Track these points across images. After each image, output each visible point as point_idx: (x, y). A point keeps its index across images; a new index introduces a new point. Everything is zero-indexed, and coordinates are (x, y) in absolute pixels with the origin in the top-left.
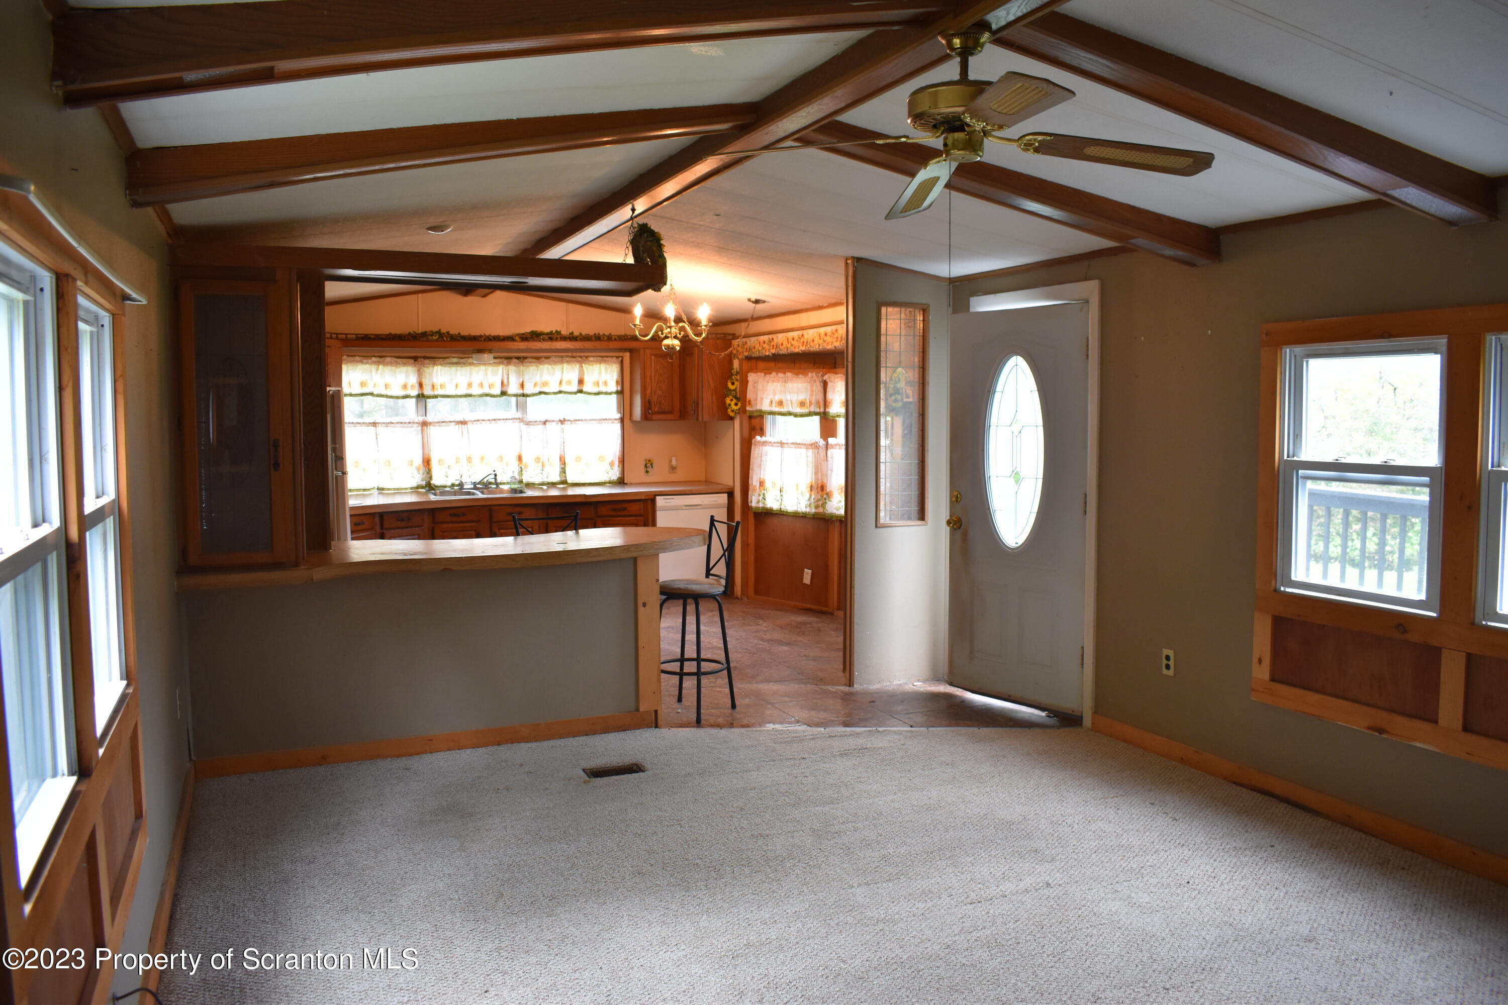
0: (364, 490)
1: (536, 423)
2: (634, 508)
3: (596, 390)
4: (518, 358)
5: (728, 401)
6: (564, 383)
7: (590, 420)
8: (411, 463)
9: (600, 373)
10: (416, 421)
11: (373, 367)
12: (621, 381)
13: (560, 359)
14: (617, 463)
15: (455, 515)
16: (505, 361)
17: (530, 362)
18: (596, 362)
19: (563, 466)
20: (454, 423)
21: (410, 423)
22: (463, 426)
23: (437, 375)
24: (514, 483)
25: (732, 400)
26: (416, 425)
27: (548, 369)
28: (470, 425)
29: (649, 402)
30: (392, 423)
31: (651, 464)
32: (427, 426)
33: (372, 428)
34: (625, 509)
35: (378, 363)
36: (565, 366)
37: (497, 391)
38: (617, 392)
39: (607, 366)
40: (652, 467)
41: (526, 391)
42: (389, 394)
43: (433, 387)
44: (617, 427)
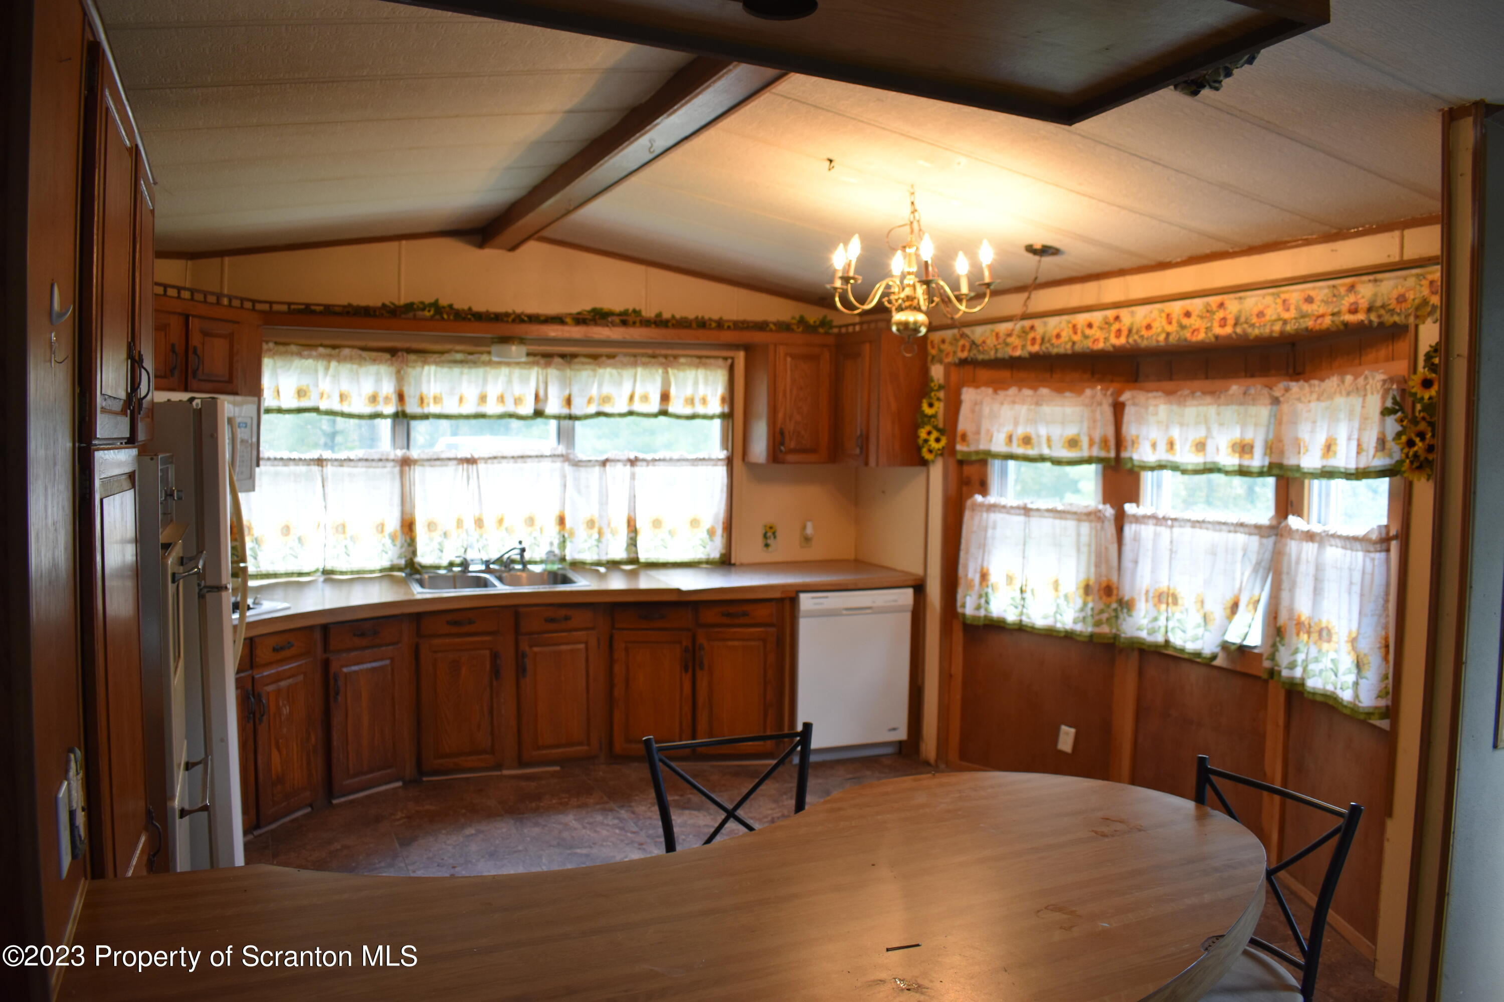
0: (300, 574)
1: (589, 464)
2: (762, 613)
3: (688, 411)
4: (563, 356)
5: (923, 434)
6: (636, 398)
7: (679, 460)
8: (381, 528)
9: (696, 383)
10: (392, 457)
11: (321, 365)
12: (729, 398)
13: (632, 359)
14: (719, 531)
15: (456, 623)
16: (542, 361)
17: (583, 364)
18: (690, 365)
19: (633, 535)
20: (455, 462)
21: (380, 460)
22: (470, 467)
23: (429, 381)
24: (553, 563)
25: (929, 433)
26: (392, 464)
27: (611, 375)
28: (481, 466)
29: (782, 433)
30: (350, 460)
31: (774, 533)
32: (409, 465)
33: (315, 469)
34: (745, 614)
35: (329, 358)
36: (640, 370)
37: (528, 408)
38: (723, 416)
39: (709, 373)
40: (775, 537)
41: (576, 410)
42: (346, 409)
43: (422, 400)
44: (720, 473)
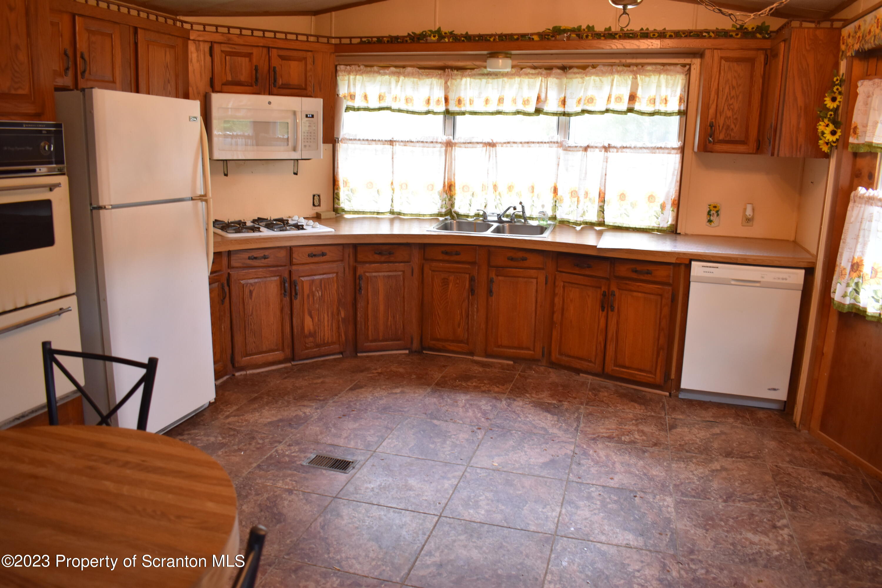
0: (378, 213)
1: (575, 149)
2: (661, 273)
3: (650, 109)
4: (561, 68)
5: (821, 127)
6: (613, 99)
7: (641, 148)
8: (432, 187)
9: (659, 86)
10: (439, 140)
11: (393, 79)
12: (686, 99)
13: (610, 68)
14: (669, 207)
15: (446, 253)
16: (544, 72)
17: (575, 73)
18: (654, 71)
19: (602, 204)
20: (481, 145)
21: (432, 142)
22: (491, 148)
23: (466, 89)
24: (543, 220)
25: (827, 126)
26: (440, 145)
27: (594, 80)
28: (499, 148)
29: (711, 126)
30: (412, 142)
31: (717, 212)
32: (451, 146)
33: (388, 147)
34: (648, 273)
35: (399, 74)
36: (616, 77)
37: (531, 109)
38: (680, 113)
39: (669, 77)
40: (718, 215)
41: (568, 109)
42: (411, 109)
43: (459, 102)
44: (675, 159)
